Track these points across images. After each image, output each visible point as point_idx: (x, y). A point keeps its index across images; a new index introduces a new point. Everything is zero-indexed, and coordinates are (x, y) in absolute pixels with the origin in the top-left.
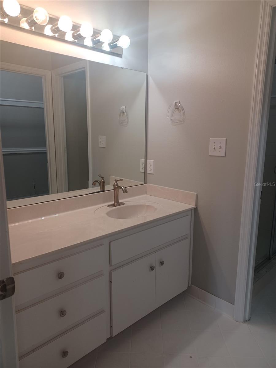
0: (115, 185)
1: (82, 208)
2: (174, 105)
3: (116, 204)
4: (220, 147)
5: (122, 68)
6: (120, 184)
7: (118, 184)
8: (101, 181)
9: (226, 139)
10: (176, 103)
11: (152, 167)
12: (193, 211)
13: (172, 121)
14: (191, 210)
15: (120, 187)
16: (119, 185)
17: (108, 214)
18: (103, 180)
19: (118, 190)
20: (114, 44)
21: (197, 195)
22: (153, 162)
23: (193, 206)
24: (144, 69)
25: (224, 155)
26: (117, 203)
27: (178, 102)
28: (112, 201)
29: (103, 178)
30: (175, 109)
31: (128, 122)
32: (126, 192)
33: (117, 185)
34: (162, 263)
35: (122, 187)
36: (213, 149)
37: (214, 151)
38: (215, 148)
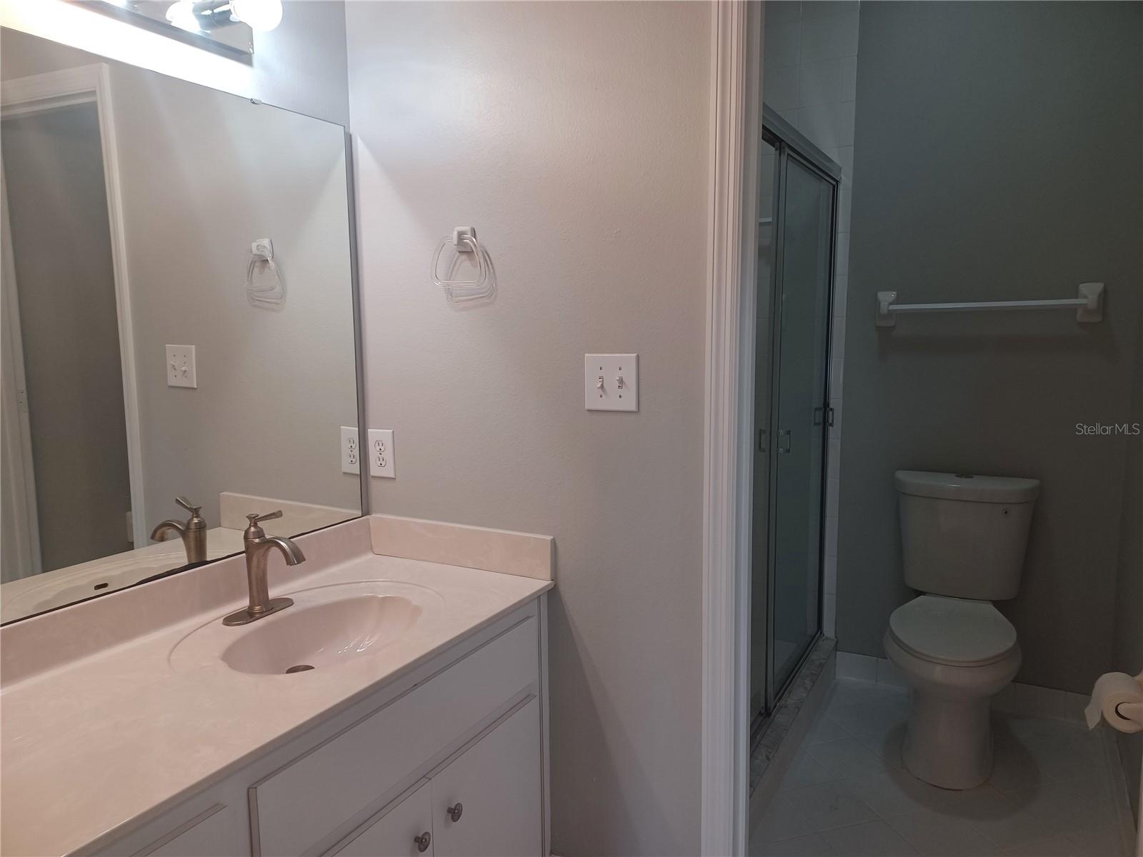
0: (251, 536)
1: (109, 644)
2: (456, 243)
3: (257, 608)
4: (621, 381)
5: (253, 103)
6: (270, 529)
7: (262, 530)
8: (189, 523)
9: (638, 356)
10: (461, 234)
11: (388, 454)
12: (544, 600)
13: (451, 294)
14: (537, 597)
15: (273, 543)
16: (268, 537)
17: (232, 657)
18: (196, 520)
19: (265, 555)
20: (216, 11)
21: (554, 543)
22: (391, 436)
23: (540, 583)
24: (337, 114)
25: (633, 407)
26: (262, 606)
27: (469, 233)
28: (241, 596)
29: (196, 512)
30: (458, 254)
31: (283, 296)
32: (299, 562)
33: (260, 534)
34: (454, 813)
35: (282, 543)
36: (598, 388)
37: (601, 396)
38: (602, 385)
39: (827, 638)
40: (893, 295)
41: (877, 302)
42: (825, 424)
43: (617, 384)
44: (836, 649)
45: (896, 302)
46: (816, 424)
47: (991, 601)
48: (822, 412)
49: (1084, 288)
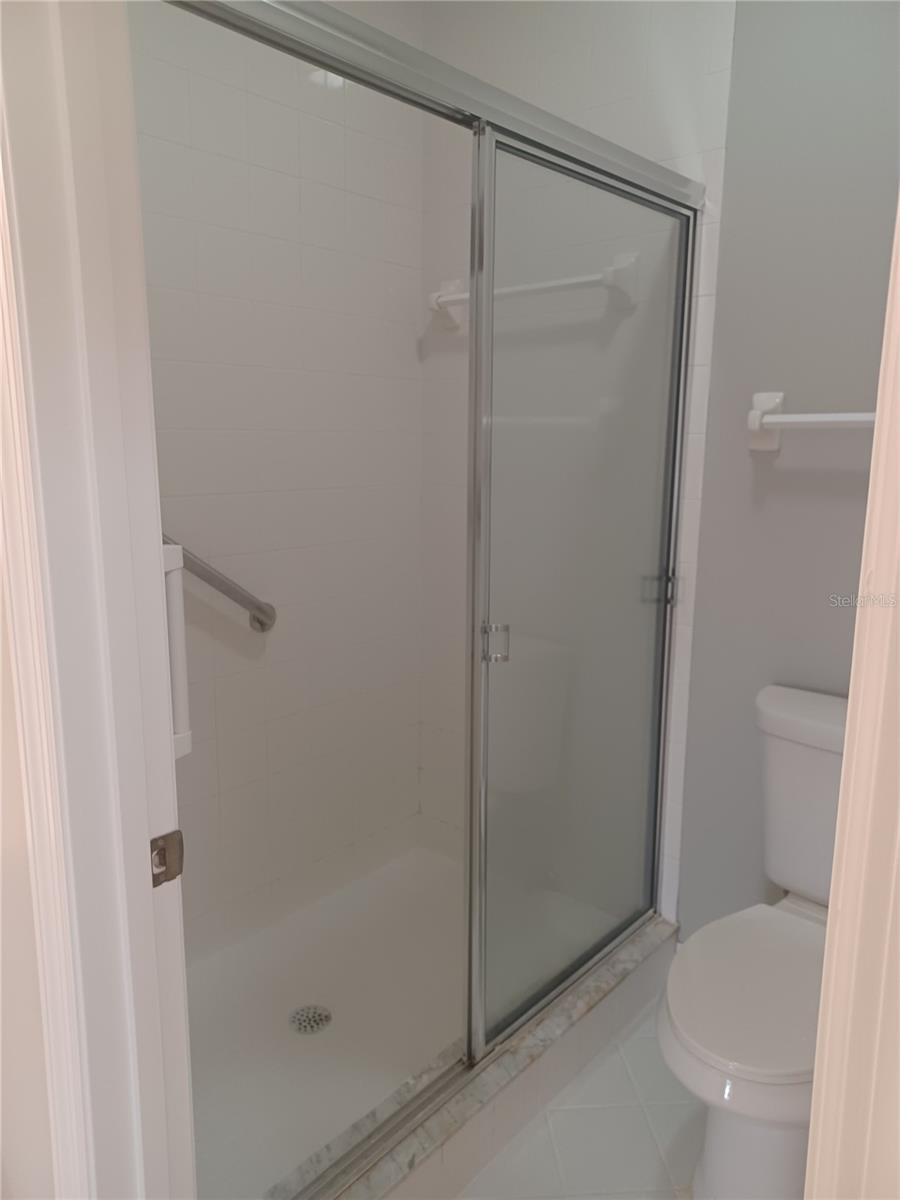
39: (664, 921)
40: (775, 398)
41: (744, 410)
45: (785, 408)
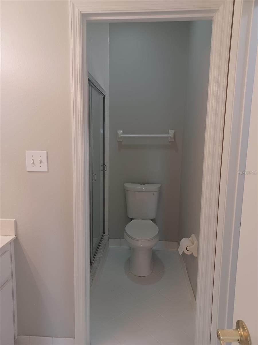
4: (41, 161)
9: (47, 152)
12: (13, 244)
14: (10, 243)
21: (16, 222)
23: (11, 237)
25: (46, 170)
36: (32, 163)
37: (33, 166)
38: (33, 162)
39: (106, 235)
40: (122, 131)
41: (117, 134)
42: (104, 170)
43: (39, 162)
44: (109, 238)
45: (123, 133)
46: (101, 170)
47: (151, 219)
48: (103, 167)
49: (170, 131)
